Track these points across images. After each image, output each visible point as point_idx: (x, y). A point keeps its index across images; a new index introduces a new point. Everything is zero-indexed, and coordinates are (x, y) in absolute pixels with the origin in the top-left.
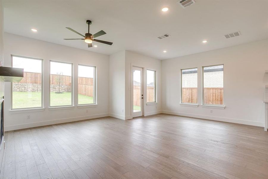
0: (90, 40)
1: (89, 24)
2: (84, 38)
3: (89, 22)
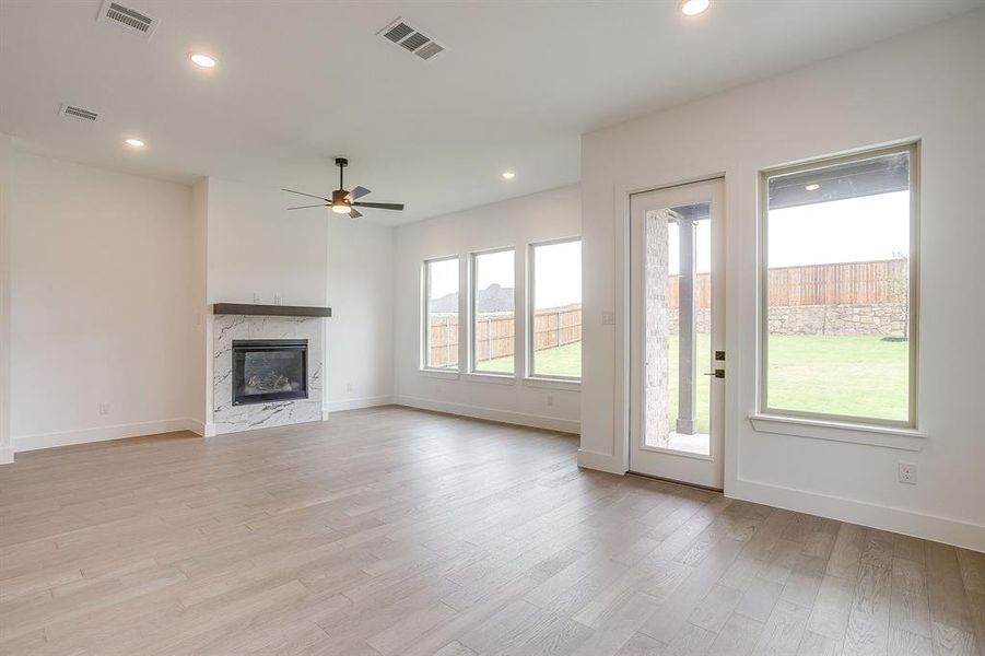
1: (342, 166)
3: (341, 162)
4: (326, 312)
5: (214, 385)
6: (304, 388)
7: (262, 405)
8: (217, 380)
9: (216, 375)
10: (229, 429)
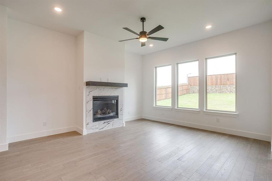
0: (145, 38)
1: (143, 22)
2: (138, 37)
3: (143, 19)
4: (126, 85)
5: (86, 114)
6: (117, 114)
7: (103, 122)
8: (87, 112)
9: (87, 110)
10: (91, 131)
